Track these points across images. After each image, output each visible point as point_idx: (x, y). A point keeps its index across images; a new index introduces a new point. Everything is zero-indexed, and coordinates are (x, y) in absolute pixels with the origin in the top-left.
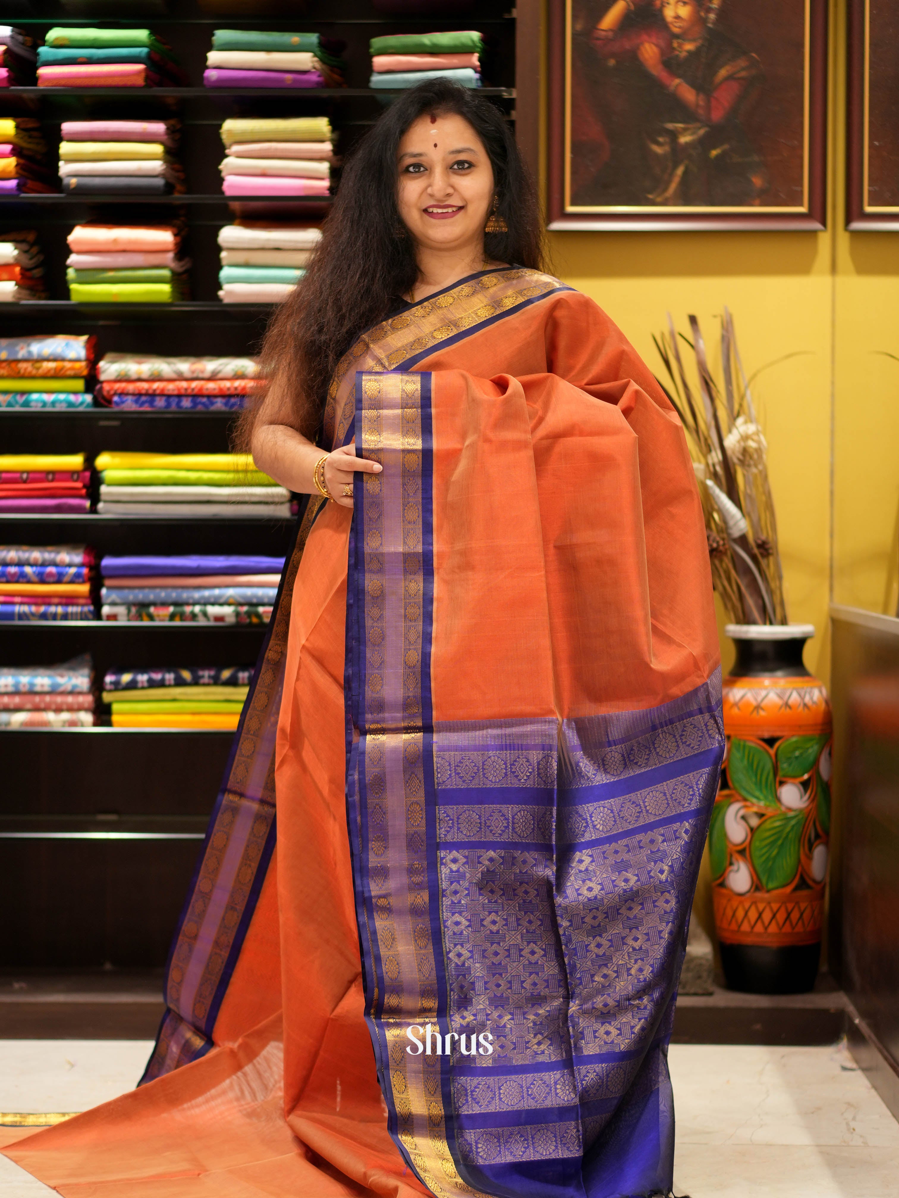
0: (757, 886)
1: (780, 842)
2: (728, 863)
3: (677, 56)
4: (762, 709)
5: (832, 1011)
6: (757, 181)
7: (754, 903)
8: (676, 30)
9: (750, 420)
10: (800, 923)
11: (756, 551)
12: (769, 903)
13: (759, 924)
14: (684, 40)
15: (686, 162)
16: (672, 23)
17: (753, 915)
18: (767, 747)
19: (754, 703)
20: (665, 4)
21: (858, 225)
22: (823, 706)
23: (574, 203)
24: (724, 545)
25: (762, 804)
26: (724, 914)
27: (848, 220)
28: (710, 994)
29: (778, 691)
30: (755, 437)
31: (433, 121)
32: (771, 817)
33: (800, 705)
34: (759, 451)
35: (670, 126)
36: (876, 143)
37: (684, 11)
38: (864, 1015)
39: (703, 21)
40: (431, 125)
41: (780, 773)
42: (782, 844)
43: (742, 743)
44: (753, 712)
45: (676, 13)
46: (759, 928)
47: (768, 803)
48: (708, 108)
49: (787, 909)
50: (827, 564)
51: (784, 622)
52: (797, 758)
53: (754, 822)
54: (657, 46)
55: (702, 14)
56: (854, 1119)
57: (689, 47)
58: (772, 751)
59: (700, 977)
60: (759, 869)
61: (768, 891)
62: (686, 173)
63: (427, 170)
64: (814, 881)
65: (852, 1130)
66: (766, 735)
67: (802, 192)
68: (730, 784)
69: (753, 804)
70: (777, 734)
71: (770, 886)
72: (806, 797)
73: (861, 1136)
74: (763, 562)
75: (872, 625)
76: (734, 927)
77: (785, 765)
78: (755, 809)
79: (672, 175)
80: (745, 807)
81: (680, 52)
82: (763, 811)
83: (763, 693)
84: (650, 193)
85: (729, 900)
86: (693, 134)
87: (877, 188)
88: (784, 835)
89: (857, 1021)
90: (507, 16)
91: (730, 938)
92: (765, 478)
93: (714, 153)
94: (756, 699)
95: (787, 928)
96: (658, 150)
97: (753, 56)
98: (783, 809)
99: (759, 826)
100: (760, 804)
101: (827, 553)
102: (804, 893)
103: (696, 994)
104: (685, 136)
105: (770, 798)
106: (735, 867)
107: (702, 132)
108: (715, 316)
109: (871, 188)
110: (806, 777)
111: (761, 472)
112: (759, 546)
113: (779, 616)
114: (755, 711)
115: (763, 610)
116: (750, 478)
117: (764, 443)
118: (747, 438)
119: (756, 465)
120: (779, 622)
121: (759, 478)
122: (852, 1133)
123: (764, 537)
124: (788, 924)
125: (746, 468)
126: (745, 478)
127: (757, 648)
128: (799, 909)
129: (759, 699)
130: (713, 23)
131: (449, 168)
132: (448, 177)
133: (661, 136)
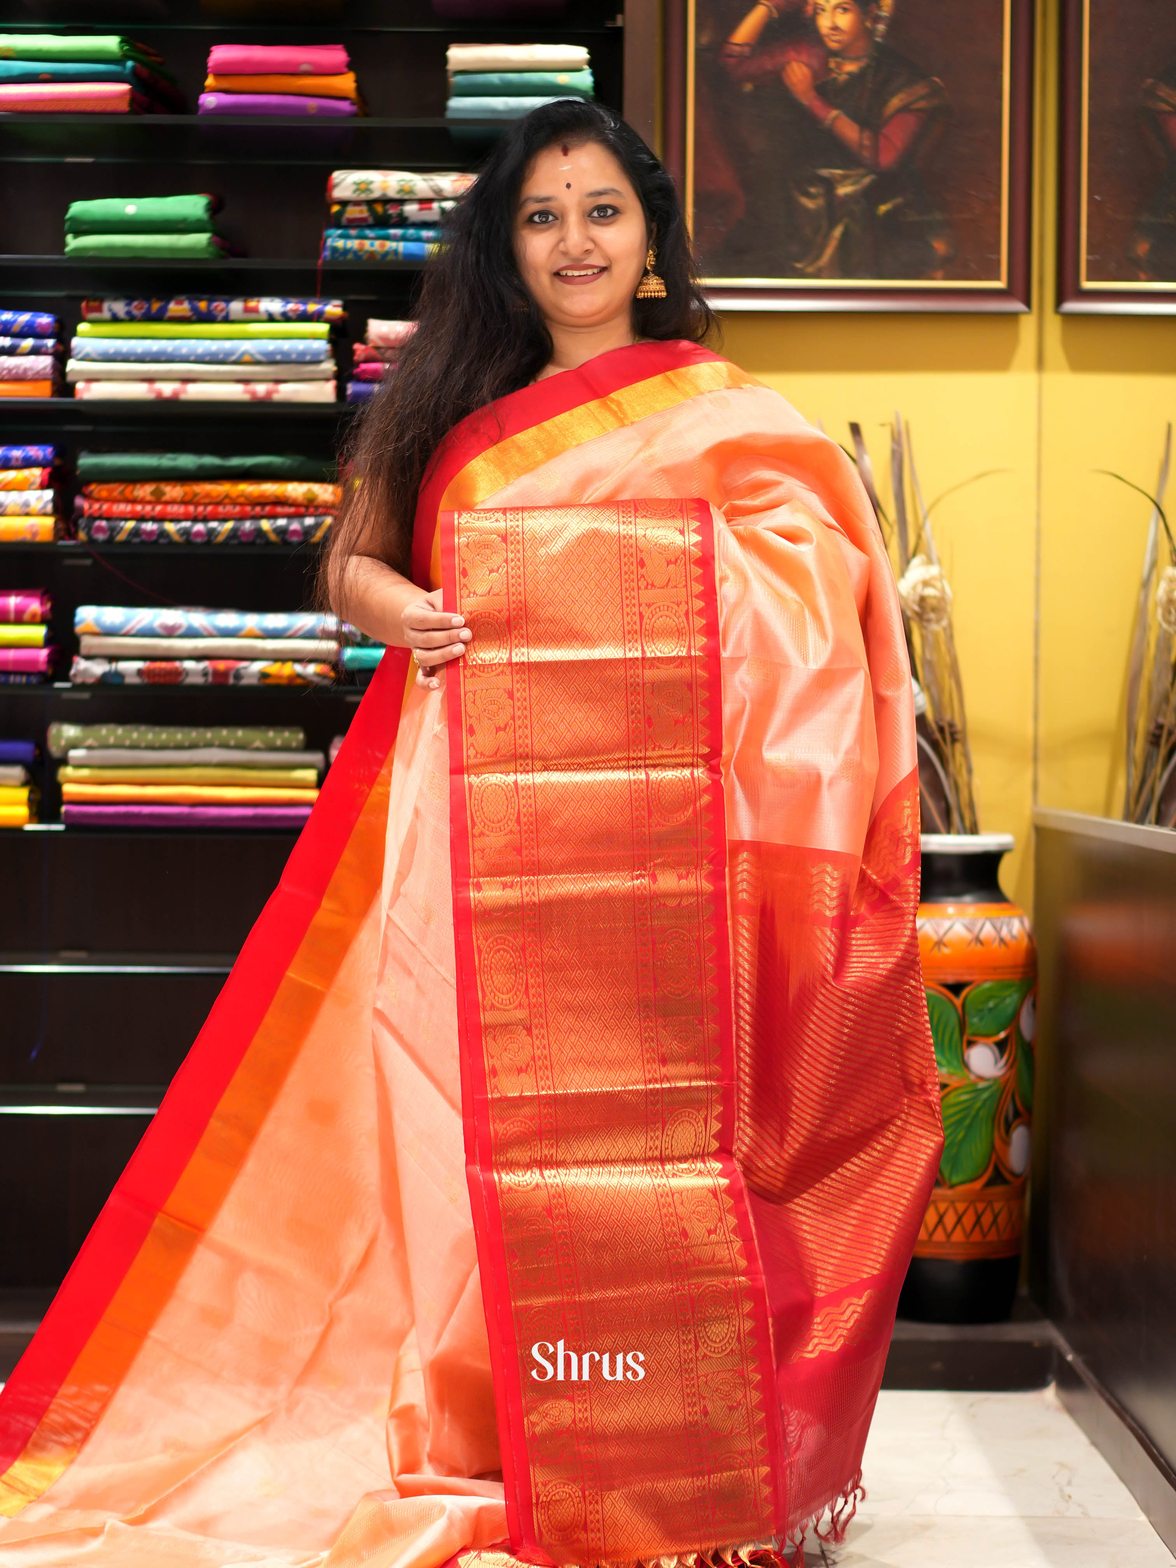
1: (967, 1122)
3: (835, 79)
4: (945, 945)
5: (1036, 1344)
6: (940, 247)
8: (833, 45)
9: (929, 561)
10: (994, 1229)
11: (937, 736)
12: (953, 1203)
13: (940, 1230)
14: (844, 59)
15: (846, 220)
16: (827, 36)
17: (931, 1218)
18: (951, 996)
19: (935, 938)
20: (819, 11)
21: (1071, 306)
22: (1025, 942)
25: (945, 1071)
27: (1060, 298)
29: (966, 921)
30: (938, 584)
31: (565, 152)
32: (956, 1089)
33: (994, 940)
34: (942, 599)
35: (825, 172)
36: (1097, 198)
37: (844, 21)
38: (1077, 1349)
39: (870, 34)
40: (564, 157)
41: (969, 1031)
42: (971, 1124)
44: (933, 948)
45: (833, 22)
46: (939, 1236)
47: (952, 1070)
48: (876, 149)
49: (976, 1212)
50: (1030, 743)
51: (974, 830)
52: (990, 1010)
54: (808, 66)
55: (868, 24)
56: (1069, 1483)
57: (851, 67)
58: (958, 1002)
61: (952, 1187)
62: (845, 235)
63: (557, 219)
64: (1013, 1174)
65: (1067, 1498)
66: (951, 979)
67: (998, 262)
70: (966, 978)
71: (955, 1180)
72: (1002, 1062)
73: (1080, 1505)
74: (947, 749)
75: (1093, 832)
77: (975, 1020)
79: (827, 236)
81: (839, 74)
82: (947, 1081)
83: (947, 924)
84: (798, 261)
86: (852, 184)
87: (1097, 257)
88: (973, 1112)
89: (1070, 1357)
90: (609, 25)
92: (950, 638)
93: (883, 208)
94: (937, 933)
95: (976, 1237)
96: (809, 204)
97: (935, 82)
98: (972, 1077)
101: (1030, 735)
102: (998, 1189)
104: (844, 186)
105: (955, 1063)
107: (867, 180)
108: (883, 425)
109: (1091, 258)
110: (1002, 1035)
111: (945, 629)
112: (941, 730)
113: (968, 823)
114: (936, 949)
115: (947, 814)
116: (930, 638)
117: (948, 590)
118: (926, 584)
119: (938, 621)
120: (968, 830)
121: (942, 637)
122: (1067, 1501)
123: (948, 717)
124: (977, 1229)
125: (925, 624)
126: (923, 638)
127: (939, 865)
128: (993, 1210)
129: (941, 932)
130: (882, 37)
131: (586, 215)
132: (586, 227)
133: (812, 184)
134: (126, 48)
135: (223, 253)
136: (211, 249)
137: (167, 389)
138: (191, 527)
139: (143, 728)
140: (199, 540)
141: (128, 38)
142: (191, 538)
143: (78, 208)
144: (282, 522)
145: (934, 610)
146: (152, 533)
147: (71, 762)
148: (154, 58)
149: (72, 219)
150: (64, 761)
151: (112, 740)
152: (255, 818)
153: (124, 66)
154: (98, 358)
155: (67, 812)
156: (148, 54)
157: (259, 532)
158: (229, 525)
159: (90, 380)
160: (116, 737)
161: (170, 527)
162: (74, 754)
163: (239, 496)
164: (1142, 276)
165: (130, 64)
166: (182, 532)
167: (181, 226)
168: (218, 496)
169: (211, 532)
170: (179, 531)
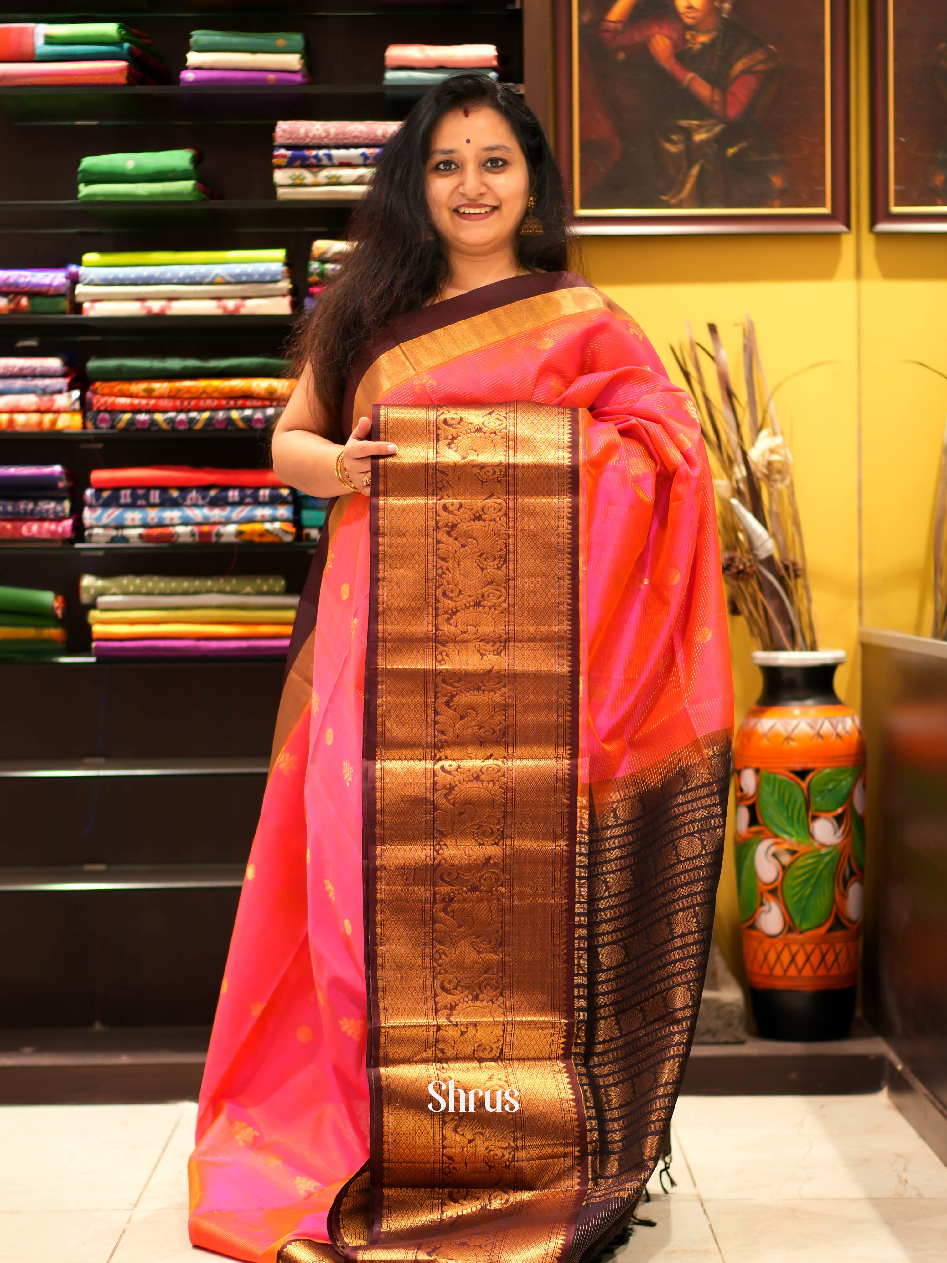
0: (790, 927)
1: (813, 880)
2: (758, 903)
3: (690, 48)
4: (793, 740)
5: (871, 1057)
6: (777, 181)
7: (787, 945)
8: (689, 21)
9: (774, 434)
10: (835, 966)
11: (783, 572)
12: (803, 945)
13: (793, 967)
14: (698, 31)
15: (702, 161)
16: (684, 13)
17: (786, 958)
18: (798, 780)
19: (784, 734)
21: (884, 227)
22: (856, 736)
23: (583, 206)
24: (751, 566)
25: (794, 840)
26: (755, 956)
27: (874, 221)
28: (741, 1042)
29: (810, 720)
30: (782, 451)
31: (466, 114)
32: (804, 854)
33: (832, 735)
34: (785, 463)
35: (684, 123)
36: (902, 140)
37: (697, 1)
38: (905, 1060)
39: (718, 11)
40: (466, 118)
41: (813, 807)
42: (816, 882)
43: (772, 776)
44: (783, 742)
45: (689, 3)
46: (792, 971)
47: (800, 839)
48: (724, 104)
49: (821, 952)
50: (856, 585)
51: (813, 647)
52: (830, 791)
53: (786, 859)
54: (669, 38)
55: (717, 4)
56: (905, 1170)
57: (703, 38)
58: (804, 785)
59: (730, 1025)
60: (792, 909)
61: (802, 932)
62: (701, 173)
63: (458, 167)
64: (850, 921)
65: (904, 1182)
66: (798, 767)
67: (824, 192)
68: (760, 819)
69: (784, 841)
70: (810, 766)
71: (804, 926)
72: (840, 832)
73: (915, 1188)
74: (791, 583)
76: (765, 970)
77: (818, 799)
78: (786, 846)
79: (687, 174)
80: (776, 844)
81: (693, 44)
82: (795, 848)
83: (794, 723)
84: (664, 195)
85: (760, 943)
86: (708, 132)
87: (903, 187)
88: (818, 873)
89: (899, 1067)
90: (510, 7)
91: (762, 983)
92: (792, 494)
93: (731, 151)
94: (786, 730)
95: (822, 972)
96: (672, 149)
97: (770, 49)
98: (816, 845)
99: (791, 864)
100: (791, 840)
101: (856, 575)
102: (839, 934)
103: (726, 1043)
104: (699, 134)
105: (802, 833)
106: (766, 908)
107: (718, 129)
108: (736, 325)
109: (898, 187)
110: (840, 810)
111: (787, 487)
112: (786, 568)
113: (808, 641)
114: (786, 742)
115: (792, 635)
116: (776, 494)
117: (790, 456)
118: (772, 451)
119: (783, 480)
120: (809, 647)
121: (785, 493)
122: (905, 1185)
123: (791, 557)
124: (822, 966)
125: (772, 483)
126: (770, 495)
127: (785, 676)
128: (834, 950)
129: (790, 729)
130: (728, 14)
131: (481, 165)
132: (481, 174)
133: (675, 133)
134: (124, 32)
135: (204, 196)
136: (196, 193)
137: (156, 306)
138: (176, 417)
139: (156, 578)
140: (182, 427)
141: (124, 24)
142: (176, 425)
143: (88, 162)
144: (248, 412)
145: (779, 472)
146: (144, 422)
147: (100, 606)
148: (145, 41)
149: (84, 171)
150: (93, 606)
151: (131, 589)
152: (249, 649)
153: (122, 47)
154: (101, 283)
155: (96, 647)
156: (139, 37)
157: (230, 420)
158: (206, 415)
159: (94, 301)
160: (135, 586)
161: (159, 417)
162: (102, 600)
163: (213, 392)
164: (939, 201)
165: (126, 45)
166: (168, 420)
167: (171, 175)
168: (197, 392)
169: (192, 421)
170: (166, 420)
